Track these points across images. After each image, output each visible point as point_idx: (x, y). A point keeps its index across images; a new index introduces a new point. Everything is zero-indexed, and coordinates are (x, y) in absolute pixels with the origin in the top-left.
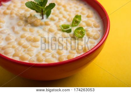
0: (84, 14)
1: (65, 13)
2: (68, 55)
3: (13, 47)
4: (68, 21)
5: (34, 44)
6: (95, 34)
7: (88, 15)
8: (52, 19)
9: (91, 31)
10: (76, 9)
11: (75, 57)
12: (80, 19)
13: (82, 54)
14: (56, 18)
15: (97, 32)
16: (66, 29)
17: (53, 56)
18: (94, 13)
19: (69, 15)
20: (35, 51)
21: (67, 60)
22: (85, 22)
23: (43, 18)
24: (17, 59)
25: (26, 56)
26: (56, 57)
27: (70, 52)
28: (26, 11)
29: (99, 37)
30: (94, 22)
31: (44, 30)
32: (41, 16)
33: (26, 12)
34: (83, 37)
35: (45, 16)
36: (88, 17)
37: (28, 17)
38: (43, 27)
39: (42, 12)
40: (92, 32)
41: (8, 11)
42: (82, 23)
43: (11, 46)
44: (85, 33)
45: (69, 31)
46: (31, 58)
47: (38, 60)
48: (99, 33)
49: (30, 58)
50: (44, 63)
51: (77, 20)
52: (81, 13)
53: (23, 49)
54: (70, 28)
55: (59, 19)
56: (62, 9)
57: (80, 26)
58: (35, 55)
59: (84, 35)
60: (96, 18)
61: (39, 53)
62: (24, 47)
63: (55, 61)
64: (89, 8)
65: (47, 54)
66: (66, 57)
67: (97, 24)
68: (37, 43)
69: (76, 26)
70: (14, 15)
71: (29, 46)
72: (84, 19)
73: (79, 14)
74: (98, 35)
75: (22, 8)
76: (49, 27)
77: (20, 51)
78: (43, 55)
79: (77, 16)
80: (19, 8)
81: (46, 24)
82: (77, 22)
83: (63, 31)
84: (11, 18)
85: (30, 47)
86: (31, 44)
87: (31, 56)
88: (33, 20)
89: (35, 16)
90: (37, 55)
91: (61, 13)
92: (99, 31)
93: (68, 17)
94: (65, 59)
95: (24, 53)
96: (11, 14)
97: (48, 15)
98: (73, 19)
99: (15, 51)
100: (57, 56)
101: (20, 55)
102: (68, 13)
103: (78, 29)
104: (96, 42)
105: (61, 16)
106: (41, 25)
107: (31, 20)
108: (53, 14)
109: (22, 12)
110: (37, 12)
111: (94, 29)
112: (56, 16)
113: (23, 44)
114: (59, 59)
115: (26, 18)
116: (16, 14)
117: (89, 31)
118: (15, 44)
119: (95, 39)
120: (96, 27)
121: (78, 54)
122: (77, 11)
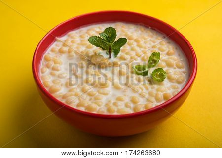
0: (163, 51)
1: (139, 50)
2: (145, 103)
3: (76, 95)
4: (143, 59)
5: (101, 91)
6: (177, 76)
7: (169, 51)
8: (122, 58)
9: (172, 73)
10: (153, 44)
11: (154, 106)
12: (159, 58)
13: (163, 102)
14: (128, 57)
15: (181, 74)
16: (141, 71)
17: (127, 106)
18: (176, 49)
20: (104, 99)
21: (144, 110)
22: (165, 61)
23: (110, 57)
24: (83, 109)
25: (94, 106)
26: (130, 107)
27: (148, 100)
28: (88, 47)
29: (183, 81)
30: (176, 61)
32: (107, 54)
33: (89, 50)
34: (163, 81)
35: (113, 54)
36: (168, 54)
37: (92, 56)
39: (110, 49)
40: (175, 74)
41: (65, 49)
42: (162, 63)
43: (74, 93)
44: (166, 76)
45: (145, 74)
46: (100, 109)
47: (108, 110)
48: (184, 75)
49: (98, 108)
50: (116, 113)
51: (155, 58)
52: (159, 49)
53: (88, 98)
54: (146, 69)
55: (131, 58)
56: (135, 44)
57: (158, 66)
58: (104, 104)
59: (164, 78)
60: (179, 55)
61: (109, 101)
62: (90, 95)
63: (129, 111)
64: (169, 43)
65: (120, 103)
66: (144, 105)
67: (181, 64)
68: (106, 89)
69: (153, 66)
70: (73, 53)
71: (95, 94)
72: (163, 57)
73: (157, 51)
74: (182, 78)
75: (82, 44)
77: (85, 100)
78: (115, 104)
79: (154, 54)
80: (78, 44)
82: (155, 62)
83: (138, 74)
84: (70, 57)
85: (97, 94)
86: (98, 91)
87: (99, 105)
88: (99, 60)
89: (101, 54)
90: (107, 104)
91: (132, 49)
92: (184, 72)
93: (143, 55)
94: (142, 109)
95: (90, 103)
96: (69, 52)
97: (116, 53)
98: (149, 58)
99: (79, 99)
100: (132, 105)
101: (86, 105)
102: (142, 49)
103: (157, 70)
104: (180, 88)
105: (133, 54)
107: (96, 59)
108: (123, 51)
109: (83, 49)
110: (103, 49)
111: (177, 70)
112: (127, 54)
113: (89, 91)
114: (134, 109)
115: (88, 57)
116: (76, 53)
117: (170, 72)
118: (78, 91)
119: (179, 83)
120: (179, 67)
121: (157, 102)
122: (153, 47)
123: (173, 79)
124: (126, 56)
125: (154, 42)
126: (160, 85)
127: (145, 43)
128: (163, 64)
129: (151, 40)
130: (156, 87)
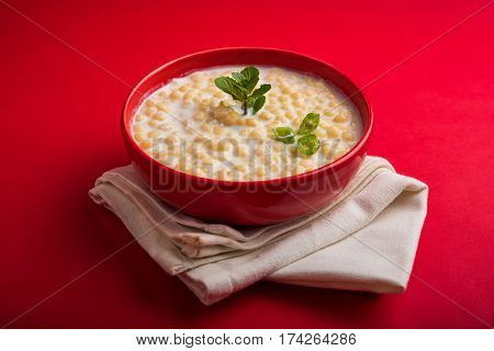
1: (291, 108)
4: (294, 123)
7: (338, 116)
8: (263, 118)
10: (317, 104)
12: (317, 122)
14: (272, 116)
16: (283, 137)
18: (353, 114)
19: (299, 114)
22: (327, 129)
23: (245, 113)
30: (345, 131)
31: (241, 133)
33: (215, 99)
34: (312, 154)
35: (250, 110)
37: (216, 108)
38: (241, 128)
39: (245, 99)
42: (320, 130)
51: (311, 122)
54: (292, 135)
55: (277, 119)
56: (290, 100)
70: (190, 101)
72: (325, 122)
75: (207, 90)
76: (252, 129)
79: (310, 116)
80: (203, 90)
81: (249, 123)
82: (310, 127)
83: (277, 140)
84: (184, 105)
88: (224, 112)
93: (296, 116)
96: (185, 98)
97: (257, 107)
98: (302, 121)
102: (298, 109)
105: (282, 113)
106: (239, 123)
107: (221, 112)
108: (267, 108)
109: (208, 97)
110: (235, 98)
112: (272, 112)
115: (212, 108)
116: (194, 100)
120: (347, 140)
122: (317, 108)
124: (270, 115)
128: (323, 132)
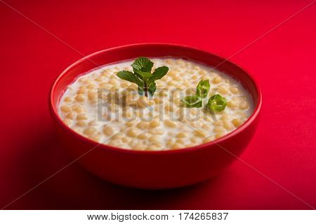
6: (238, 102)
9: (231, 100)
12: (209, 86)
29: (246, 107)
30: (229, 87)
34: (224, 109)
36: (215, 82)
51: (204, 87)
54: (200, 99)
82: (205, 92)
84: (92, 104)
91: (169, 84)
102: (181, 82)
119: (243, 108)
121: (227, 130)
123: (236, 106)
125: (192, 73)
126: (221, 114)
127: (182, 75)
129: (187, 72)
130: (218, 116)
